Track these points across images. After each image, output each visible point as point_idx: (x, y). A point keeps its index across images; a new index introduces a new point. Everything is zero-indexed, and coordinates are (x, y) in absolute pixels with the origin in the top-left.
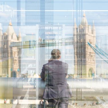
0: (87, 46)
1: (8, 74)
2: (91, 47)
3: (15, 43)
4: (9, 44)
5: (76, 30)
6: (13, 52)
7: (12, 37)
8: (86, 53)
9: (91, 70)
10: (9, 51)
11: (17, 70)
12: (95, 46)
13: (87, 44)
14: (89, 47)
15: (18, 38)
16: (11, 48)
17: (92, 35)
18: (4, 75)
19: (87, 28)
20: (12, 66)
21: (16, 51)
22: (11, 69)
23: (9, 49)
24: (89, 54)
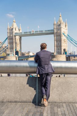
0: (62, 35)
1: (13, 53)
2: (65, 36)
3: (18, 33)
4: (14, 34)
5: (55, 25)
6: (16, 39)
7: (15, 29)
8: (62, 39)
9: (64, 50)
10: (14, 38)
11: (19, 50)
12: (67, 35)
13: (62, 34)
14: (64, 36)
15: (19, 30)
16: (15, 36)
17: (66, 28)
18: (11, 53)
19: (62, 24)
20: (16, 47)
21: (18, 38)
22: (15, 50)
23: (14, 37)
24: (63, 40)
